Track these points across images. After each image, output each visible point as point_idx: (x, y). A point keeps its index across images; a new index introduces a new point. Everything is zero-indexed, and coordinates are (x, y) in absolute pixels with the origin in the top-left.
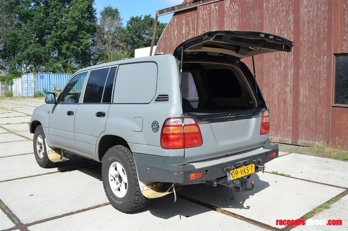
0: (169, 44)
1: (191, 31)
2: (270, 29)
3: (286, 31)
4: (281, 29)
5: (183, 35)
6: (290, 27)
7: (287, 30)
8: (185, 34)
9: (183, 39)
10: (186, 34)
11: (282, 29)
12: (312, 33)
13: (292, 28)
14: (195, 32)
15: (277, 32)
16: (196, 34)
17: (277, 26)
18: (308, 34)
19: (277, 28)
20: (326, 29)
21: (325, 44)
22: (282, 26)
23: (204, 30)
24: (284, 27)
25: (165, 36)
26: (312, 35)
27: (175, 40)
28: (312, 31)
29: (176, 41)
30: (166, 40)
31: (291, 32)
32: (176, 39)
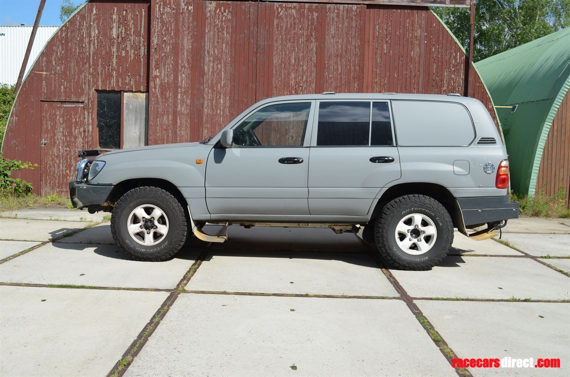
0: (76, 49)
1: (131, 36)
2: (283, 55)
3: (306, 62)
4: (299, 59)
5: (111, 39)
6: (311, 58)
7: (308, 62)
8: (118, 37)
9: (113, 46)
10: (120, 39)
11: (301, 58)
12: (340, 70)
13: (314, 59)
14: (141, 38)
15: (293, 61)
16: (142, 42)
17: (294, 54)
18: (335, 69)
19: (293, 57)
20: (357, 68)
21: (356, 85)
22: (301, 55)
23: (165, 39)
24: (303, 56)
25: (67, 35)
26: (339, 72)
27: (92, 46)
28: (340, 68)
29: (94, 48)
30: (67, 42)
31: (313, 64)
32: (94, 44)
